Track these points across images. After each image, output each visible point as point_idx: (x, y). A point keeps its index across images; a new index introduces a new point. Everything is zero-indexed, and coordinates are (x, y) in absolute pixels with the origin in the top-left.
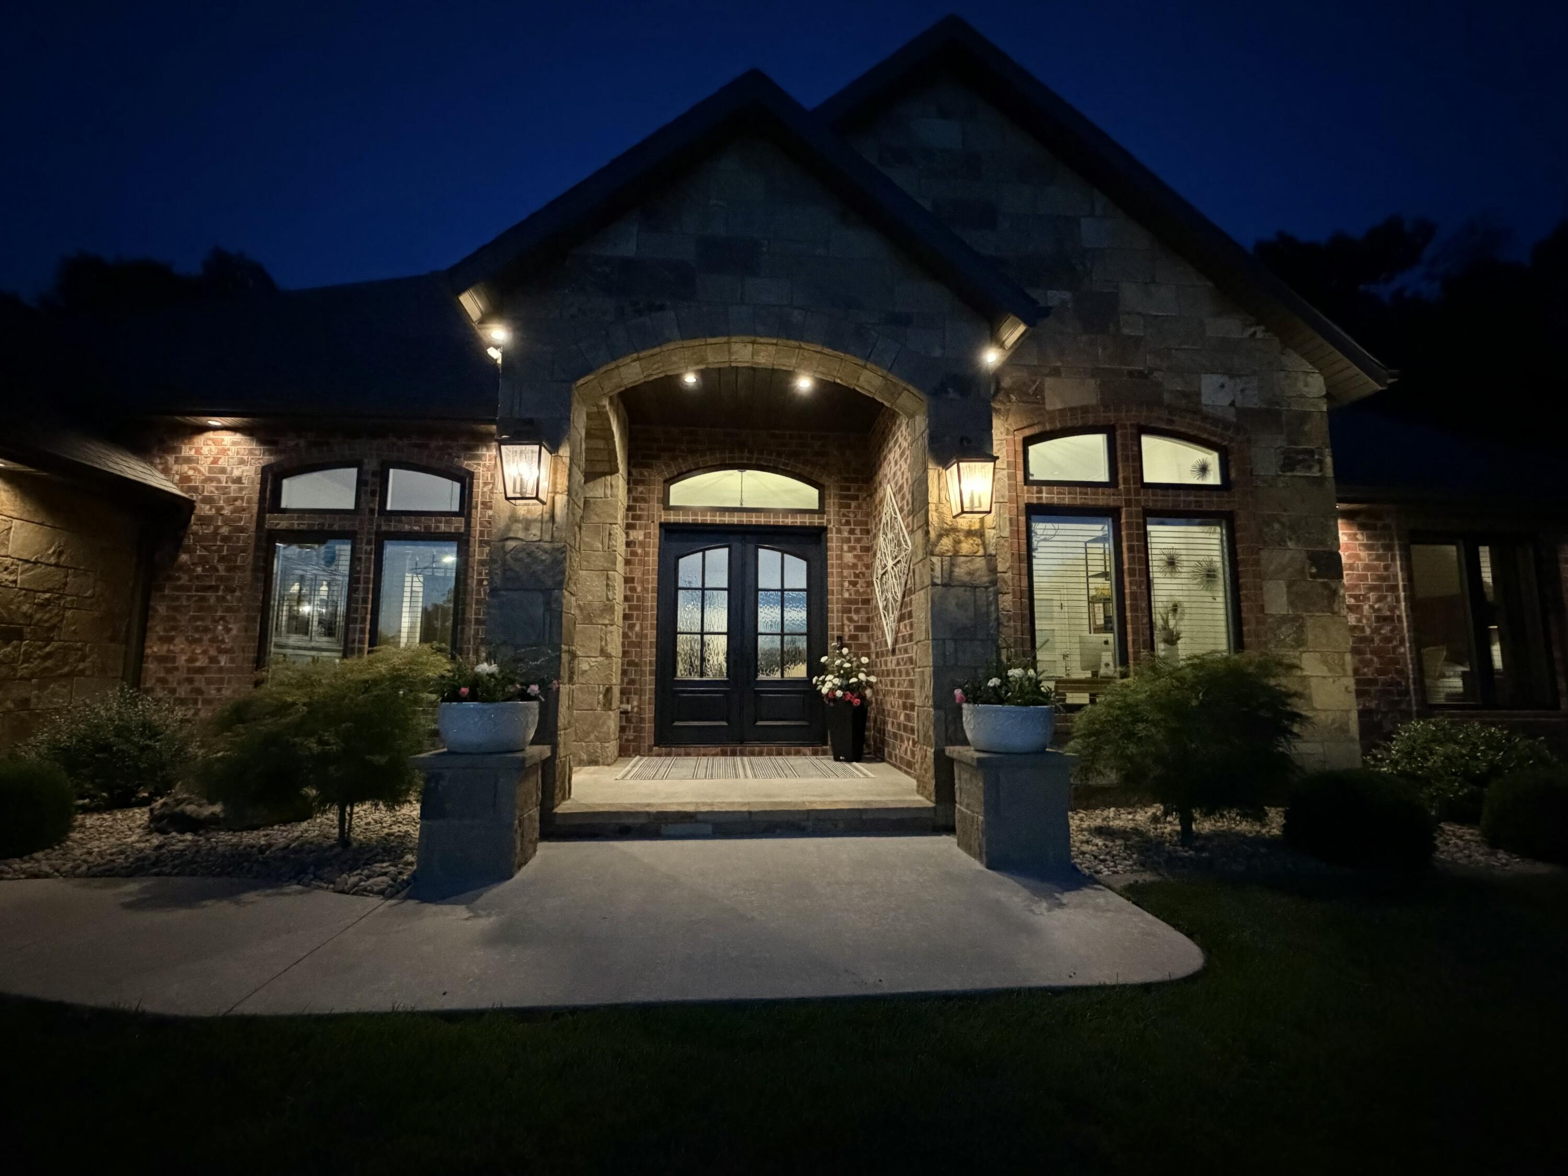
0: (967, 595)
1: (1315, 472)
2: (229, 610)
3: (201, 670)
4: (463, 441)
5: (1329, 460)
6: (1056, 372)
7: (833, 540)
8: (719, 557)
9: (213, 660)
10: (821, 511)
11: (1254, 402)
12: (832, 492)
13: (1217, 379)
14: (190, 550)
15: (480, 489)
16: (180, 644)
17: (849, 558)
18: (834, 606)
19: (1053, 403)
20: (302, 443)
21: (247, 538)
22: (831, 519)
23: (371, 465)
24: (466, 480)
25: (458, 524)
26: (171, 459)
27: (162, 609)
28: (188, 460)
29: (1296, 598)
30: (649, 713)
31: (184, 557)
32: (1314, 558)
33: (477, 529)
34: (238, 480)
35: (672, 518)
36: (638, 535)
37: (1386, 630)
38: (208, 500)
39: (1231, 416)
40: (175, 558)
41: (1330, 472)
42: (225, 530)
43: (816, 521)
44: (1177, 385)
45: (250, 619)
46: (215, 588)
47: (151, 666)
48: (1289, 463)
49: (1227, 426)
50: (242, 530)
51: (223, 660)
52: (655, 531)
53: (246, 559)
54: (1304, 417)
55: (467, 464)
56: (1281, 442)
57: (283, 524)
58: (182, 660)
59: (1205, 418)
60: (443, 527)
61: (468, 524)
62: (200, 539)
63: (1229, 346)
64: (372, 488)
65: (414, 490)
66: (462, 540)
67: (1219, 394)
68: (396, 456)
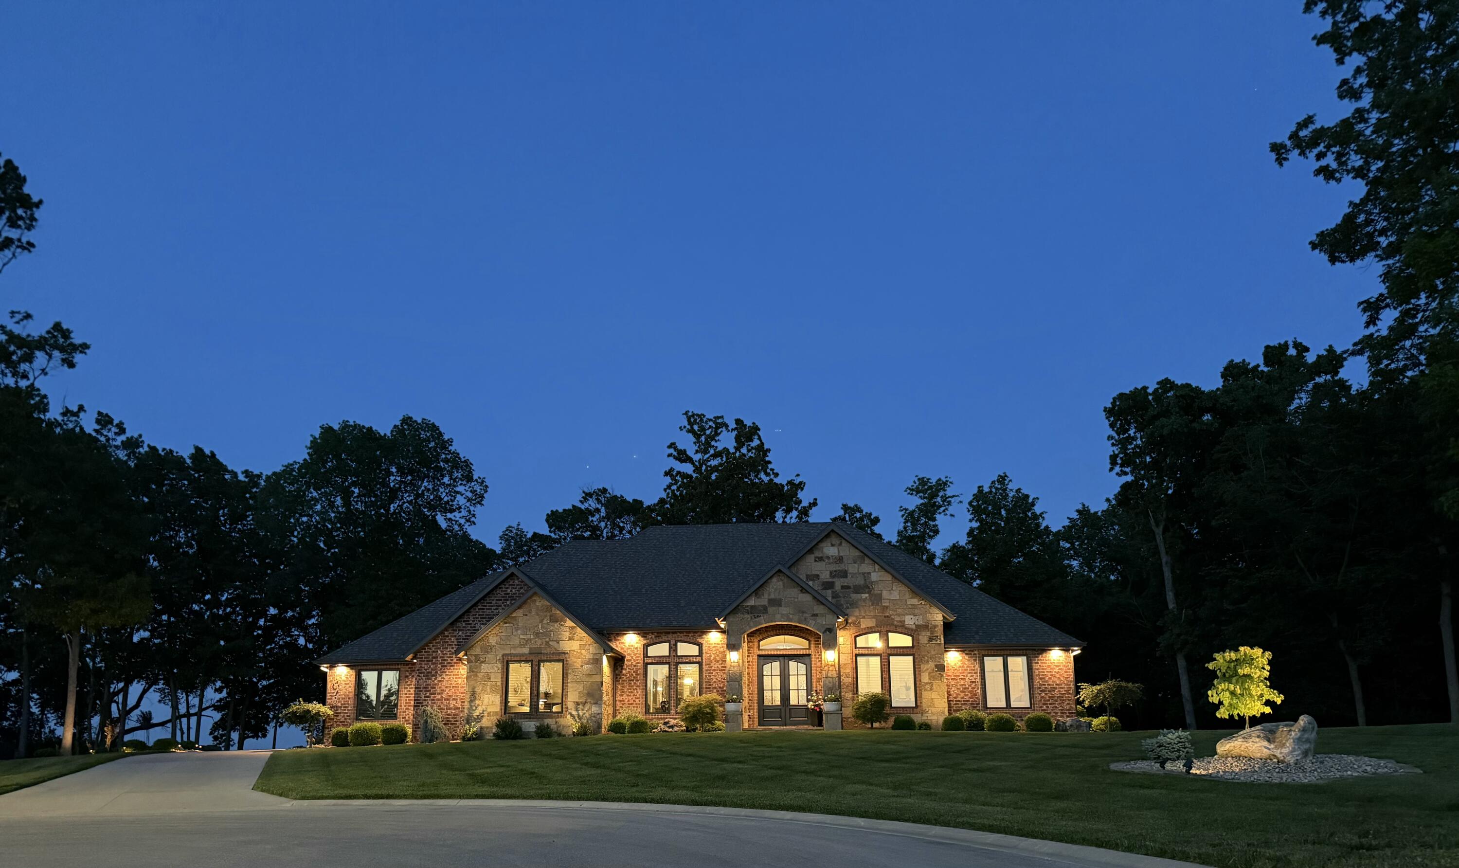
0: (831, 680)
1: (938, 642)
2: (637, 686)
3: (632, 704)
4: (699, 634)
5: (942, 639)
6: (864, 617)
7: (813, 658)
8: (776, 665)
9: (634, 701)
10: (809, 648)
11: (921, 623)
12: (813, 642)
13: (910, 616)
14: (625, 670)
15: (704, 648)
16: (625, 697)
18: (814, 680)
19: (863, 626)
20: (653, 636)
21: (641, 665)
22: (812, 651)
23: (673, 642)
24: (700, 645)
25: (699, 659)
26: (618, 643)
27: (620, 687)
28: (623, 643)
29: (932, 680)
30: (756, 715)
31: (624, 672)
32: (937, 664)
33: (704, 660)
34: (637, 648)
35: (761, 653)
36: (750, 659)
37: (973, 685)
38: (629, 654)
39: (914, 627)
40: (621, 672)
41: (943, 642)
42: (634, 663)
43: (808, 652)
44: (897, 619)
45: (643, 689)
46: (633, 680)
47: (618, 703)
48: (931, 639)
49: (912, 630)
50: (639, 663)
51: (637, 700)
52: (756, 657)
53: (641, 671)
54: (935, 626)
55: (700, 641)
56: (928, 634)
57: (650, 661)
58: (626, 701)
59: (906, 628)
60: (695, 660)
61: (702, 659)
62: (628, 666)
63: (914, 607)
64: (673, 649)
65: (685, 649)
66: (700, 664)
67: (910, 621)
68: (680, 639)
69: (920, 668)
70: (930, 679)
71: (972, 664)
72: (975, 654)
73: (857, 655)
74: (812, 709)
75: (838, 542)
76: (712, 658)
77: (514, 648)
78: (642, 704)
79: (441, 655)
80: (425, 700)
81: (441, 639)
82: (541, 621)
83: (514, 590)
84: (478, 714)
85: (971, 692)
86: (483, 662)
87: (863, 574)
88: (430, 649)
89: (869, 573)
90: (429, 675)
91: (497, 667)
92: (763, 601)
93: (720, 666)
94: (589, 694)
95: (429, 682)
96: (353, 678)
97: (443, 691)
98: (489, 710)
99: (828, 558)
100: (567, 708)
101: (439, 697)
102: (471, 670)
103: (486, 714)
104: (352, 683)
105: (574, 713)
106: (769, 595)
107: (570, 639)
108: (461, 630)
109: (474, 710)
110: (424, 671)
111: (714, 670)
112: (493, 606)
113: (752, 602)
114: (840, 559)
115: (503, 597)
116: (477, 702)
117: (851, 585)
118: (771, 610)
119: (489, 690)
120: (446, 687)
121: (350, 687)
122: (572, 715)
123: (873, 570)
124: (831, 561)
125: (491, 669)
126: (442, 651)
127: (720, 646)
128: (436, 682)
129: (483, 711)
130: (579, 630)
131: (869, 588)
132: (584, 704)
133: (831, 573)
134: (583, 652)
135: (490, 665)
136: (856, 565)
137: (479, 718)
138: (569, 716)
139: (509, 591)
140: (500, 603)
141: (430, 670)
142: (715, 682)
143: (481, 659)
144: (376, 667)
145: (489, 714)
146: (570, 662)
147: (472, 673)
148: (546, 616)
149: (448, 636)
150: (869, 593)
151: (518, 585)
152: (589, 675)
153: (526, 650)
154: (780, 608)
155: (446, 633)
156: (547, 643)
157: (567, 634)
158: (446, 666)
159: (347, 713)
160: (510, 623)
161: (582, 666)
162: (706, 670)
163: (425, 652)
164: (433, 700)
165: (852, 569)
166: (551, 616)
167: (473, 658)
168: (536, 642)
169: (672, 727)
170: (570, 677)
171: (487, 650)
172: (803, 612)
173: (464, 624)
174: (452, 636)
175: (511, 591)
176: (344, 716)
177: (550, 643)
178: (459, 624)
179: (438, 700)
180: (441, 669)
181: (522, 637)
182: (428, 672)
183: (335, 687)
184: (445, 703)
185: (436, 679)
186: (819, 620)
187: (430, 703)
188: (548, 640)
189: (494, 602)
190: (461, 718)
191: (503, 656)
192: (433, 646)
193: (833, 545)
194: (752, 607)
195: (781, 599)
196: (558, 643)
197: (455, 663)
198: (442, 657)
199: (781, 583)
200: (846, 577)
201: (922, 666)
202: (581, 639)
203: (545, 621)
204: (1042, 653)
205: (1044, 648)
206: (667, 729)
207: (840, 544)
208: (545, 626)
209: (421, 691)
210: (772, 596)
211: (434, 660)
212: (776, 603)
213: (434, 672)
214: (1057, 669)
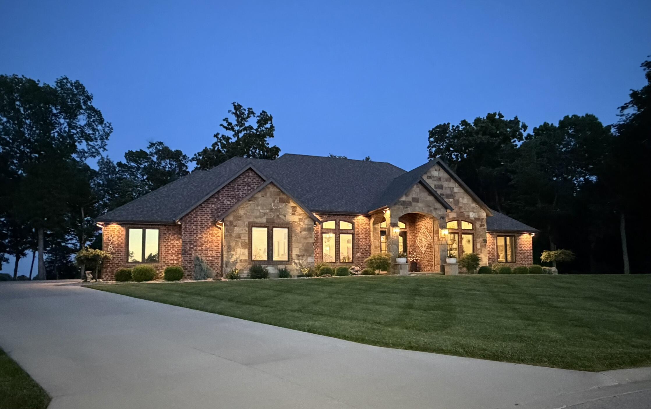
1: (484, 227)
2: (318, 246)
3: (315, 257)
4: (352, 216)
7: (408, 234)
10: (406, 228)
11: (477, 217)
12: (408, 225)
13: (472, 213)
15: (356, 225)
17: (411, 237)
18: (408, 246)
21: (319, 234)
22: (408, 230)
23: (338, 221)
24: (353, 224)
25: (352, 231)
29: (481, 246)
32: (483, 240)
37: (493, 251)
39: (473, 219)
41: (486, 227)
43: (405, 230)
44: (466, 214)
45: (320, 248)
48: (481, 226)
51: (318, 255)
53: (319, 237)
54: (483, 219)
55: (353, 221)
56: (480, 223)
57: (324, 231)
59: (469, 219)
60: (350, 232)
61: (354, 231)
63: (473, 208)
64: (337, 224)
65: (344, 225)
66: (353, 234)
67: (472, 215)
68: (341, 219)
71: (494, 240)
72: (495, 236)
75: (438, 169)
76: (360, 231)
77: (256, 217)
78: (320, 257)
80: (189, 250)
81: (200, 209)
82: (274, 201)
83: (249, 180)
84: (233, 261)
86: (236, 226)
87: (450, 188)
88: (192, 215)
89: (453, 188)
90: (191, 233)
91: (245, 230)
93: (364, 236)
94: (306, 250)
95: (192, 238)
97: (203, 244)
98: (241, 258)
99: (434, 177)
100: (292, 258)
101: (200, 248)
102: (227, 230)
103: (239, 261)
105: (297, 261)
107: (293, 214)
108: (213, 204)
109: (231, 258)
110: (188, 230)
111: (361, 238)
112: (235, 189)
113: (404, 199)
114: (439, 179)
115: (242, 184)
116: (232, 253)
117: (445, 194)
118: (414, 204)
119: (240, 245)
120: (205, 242)
122: (296, 264)
123: (454, 186)
124: (435, 179)
125: (240, 230)
126: (200, 217)
127: (364, 224)
128: (197, 238)
129: (237, 259)
130: (298, 209)
131: (453, 196)
132: (303, 256)
133: (435, 186)
134: (302, 223)
135: (241, 228)
136: (447, 183)
137: (235, 263)
138: (293, 264)
139: (246, 180)
140: (240, 187)
141: (192, 230)
142: (361, 245)
143: (234, 224)
144: (142, 226)
145: (241, 261)
146: (293, 229)
147: (227, 233)
148: (276, 198)
149: (204, 207)
150: (453, 198)
151: (252, 176)
152: (305, 238)
153: (264, 220)
154: (419, 204)
155: (203, 205)
156: (278, 216)
157: (291, 211)
158: (204, 228)
159: (120, 257)
160: (252, 201)
161: (301, 232)
162: (357, 238)
163: (188, 217)
164: (196, 250)
165: (445, 184)
166: (280, 198)
168: (270, 215)
170: (293, 239)
171: (239, 218)
172: (430, 207)
173: (215, 200)
174: (208, 208)
176: (118, 260)
177: (280, 216)
178: (212, 200)
179: (199, 250)
180: (200, 230)
181: (261, 211)
182: (192, 231)
184: (205, 252)
185: (197, 236)
186: (438, 212)
187: (194, 252)
188: (278, 214)
189: (236, 187)
190: (216, 263)
191: (249, 223)
192: (194, 213)
193: (436, 170)
194: (404, 202)
196: (285, 216)
197: (210, 226)
198: (201, 221)
199: (418, 189)
200: (442, 189)
201: (477, 240)
202: (300, 215)
203: (276, 202)
204: (520, 235)
205: (521, 233)
208: (276, 204)
209: (187, 244)
211: (195, 223)
212: (416, 200)
213: (195, 232)
214: (526, 244)
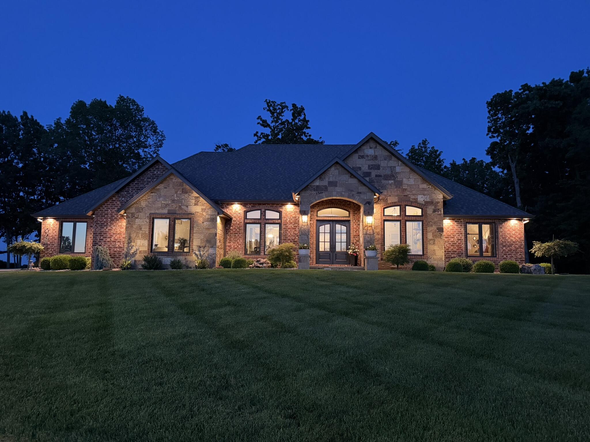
0: (369, 236)
1: (440, 213)
3: (236, 248)
4: (280, 205)
5: (442, 211)
6: (390, 196)
7: (352, 222)
8: (328, 227)
9: (238, 246)
10: (349, 217)
11: (428, 200)
12: (351, 213)
13: (421, 196)
14: (232, 226)
15: (283, 214)
16: (232, 243)
17: (355, 226)
18: (352, 236)
19: (389, 201)
20: (250, 206)
21: (242, 224)
22: (351, 218)
23: (263, 210)
24: (280, 213)
25: (279, 221)
26: (228, 209)
27: (228, 237)
28: (231, 210)
30: (315, 258)
31: (231, 228)
33: (283, 222)
34: (240, 213)
35: (319, 219)
36: (312, 222)
38: (235, 217)
39: (423, 203)
40: (230, 228)
41: (442, 213)
42: (238, 223)
43: (348, 219)
44: (412, 197)
45: (243, 239)
46: (237, 233)
47: (227, 247)
48: (434, 211)
49: (422, 205)
50: (241, 223)
51: (239, 246)
52: (315, 221)
53: (242, 228)
54: (438, 202)
55: (281, 210)
56: (433, 207)
57: (248, 222)
58: (232, 246)
59: (418, 203)
60: (277, 222)
61: (281, 221)
62: (234, 224)
63: (424, 189)
64: (263, 214)
65: (271, 215)
66: (280, 224)
67: (421, 199)
68: (267, 208)
69: (427, 229)
70: (433, 237)
71: (459, 228)
72: (461, 222)
73: (385, 220)
74: (351, 254)
75: (374, 146)
76: (288, 221)
77: (158, 209)
78: (242, 248)
79: (110, 213)
80: (100, 242)
81: (110, 203)
82: (176, 193)
83: (159, 172)
84: (133, 252)
85: (458, 246)
86: (137, 218)
87: (391, 167)
88: (104, 208)
89: (395, 167)
90: (102, 226)
91: (146, 221)
92: (325, 183)
93: (293, 226)
94: (208, 241)
95: (103, 230)
96: (58, 226)
97: (112, 236)
98: (140, 250)
99: (367, 156)
100: (193, 250)
101: (109, 240)
102: (128, 223)
103: (138, 252)
104: (57, 230)
105: (197, 253)
106: (329, 179)
107: (196, 204)
108: (123, 197)
109: (131, 249)
110: (99, 222)
111: (289, 228)
112: (145, 182)
113: (317, 183)
114: (375, 157)
115: (152, 176)
116: (132, 244)
117: (382, 174)
118: (329, 189)
119: (140, 237)
120: (114, 234)
121: (56, 232)
122: (196, 255)
123: (397, 165)
124: (369, 158)
125: (142, 222)
126: (111, 210)
127: (293, 213)
128: (107, 230)
129: (137, 250)
130: (201, 199)
131: (394, 176)
132: (204, 247)
133: (369, 166)
134: (204, 214)
135: (142, 220)
136: (386, 161)
137: (134, 254)
138: (194, 255)
139: (155, 172)
140: (149, 180)
141: (103, 222)
142: (289, 236)
143: (136, 216)
144: (73, 220)
145: (140, 252)
146: (195, 220)
147: (129, 225)
148: (179, 189)
149: (115, 201)
150: (394, 180)
151: (162, 169)
152: (208, 229)
153: (165, 211)
154: (336, 188)
155: (114, 199)
156: (180, 207)
157: (193, 201)
158: (114, 220)
159: (54, 248)
160: (155, 193)
161: (203, 223)
162: (284, 228)
163: (100, 210)
164: (105, 241)
165: (383, 164)
166: (183, 189)
167: (130, 215)
168: (172, 206)
169: (262, 264)
170: (195, 229)
171: (140, 210)
172: (352, 191)
173: (126, 193)
174: (118, 201)
175: (157, 172)
176: (52, 250)
177: (182, 207)
178: (122, 193)
179: (108, 241)
180: (110, 222)
181: (163, 202)
182: (102, 224)
183: (46, 232)
184: (113, 244)
185: (107, 228)
186: (362, 196)
187: (103, 243)
188: (180, 205)
189: (145, 179)
190: (123, 254)
191: (150, 214)
192: (105, 207)
193: (371, 148)
194: (317, 186)
195: (337, 182)
196: (187, 206)
197: (119, 218)
198: (111, 214)
199: (337, 171)
200: (379, 169)
201: (428, 228)
202: (203, 205)
203: (179, 193)
204: (504, 222)
205: (506, 218)
206: (259, 265)
207: (376, 147)
208: (179, 195)
209: (97, 236)
210: (331, 180)
211: (106, 216)
212: (333, 184)
213: (105, 224)
214: (514, 232)
